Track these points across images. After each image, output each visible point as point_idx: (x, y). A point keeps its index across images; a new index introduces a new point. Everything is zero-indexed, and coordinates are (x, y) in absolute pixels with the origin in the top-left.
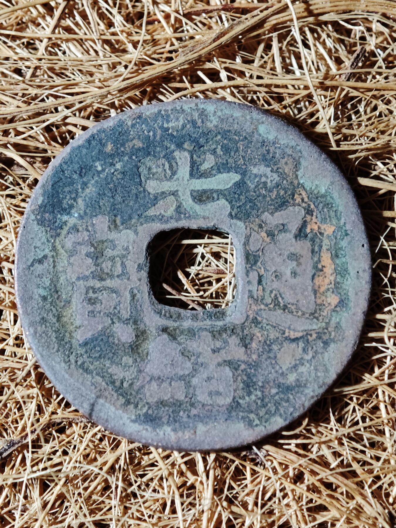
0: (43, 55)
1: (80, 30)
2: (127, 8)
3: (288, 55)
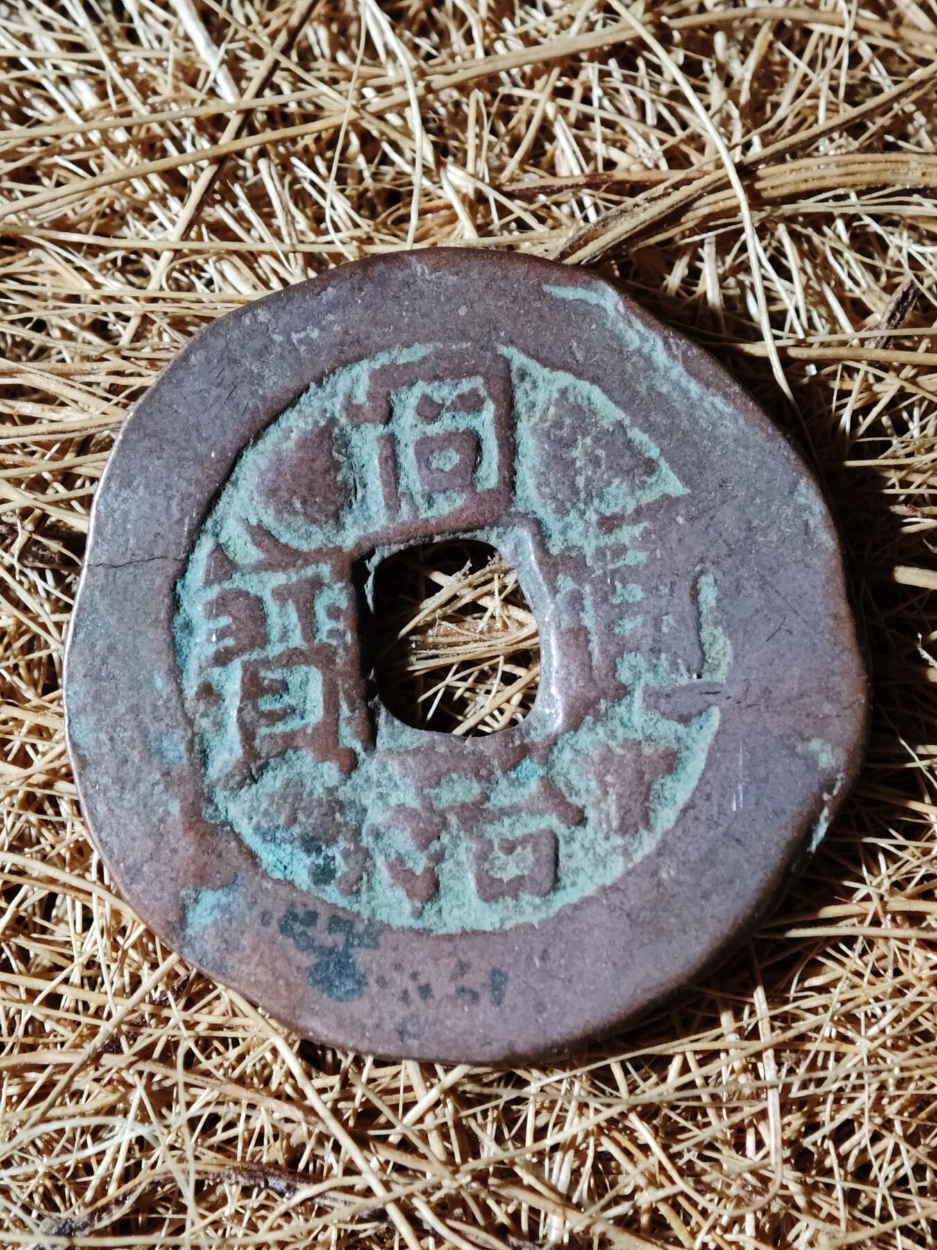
0: (161, 289)
1: (248, 231)
2: (361, 180)
3: (737, 292)
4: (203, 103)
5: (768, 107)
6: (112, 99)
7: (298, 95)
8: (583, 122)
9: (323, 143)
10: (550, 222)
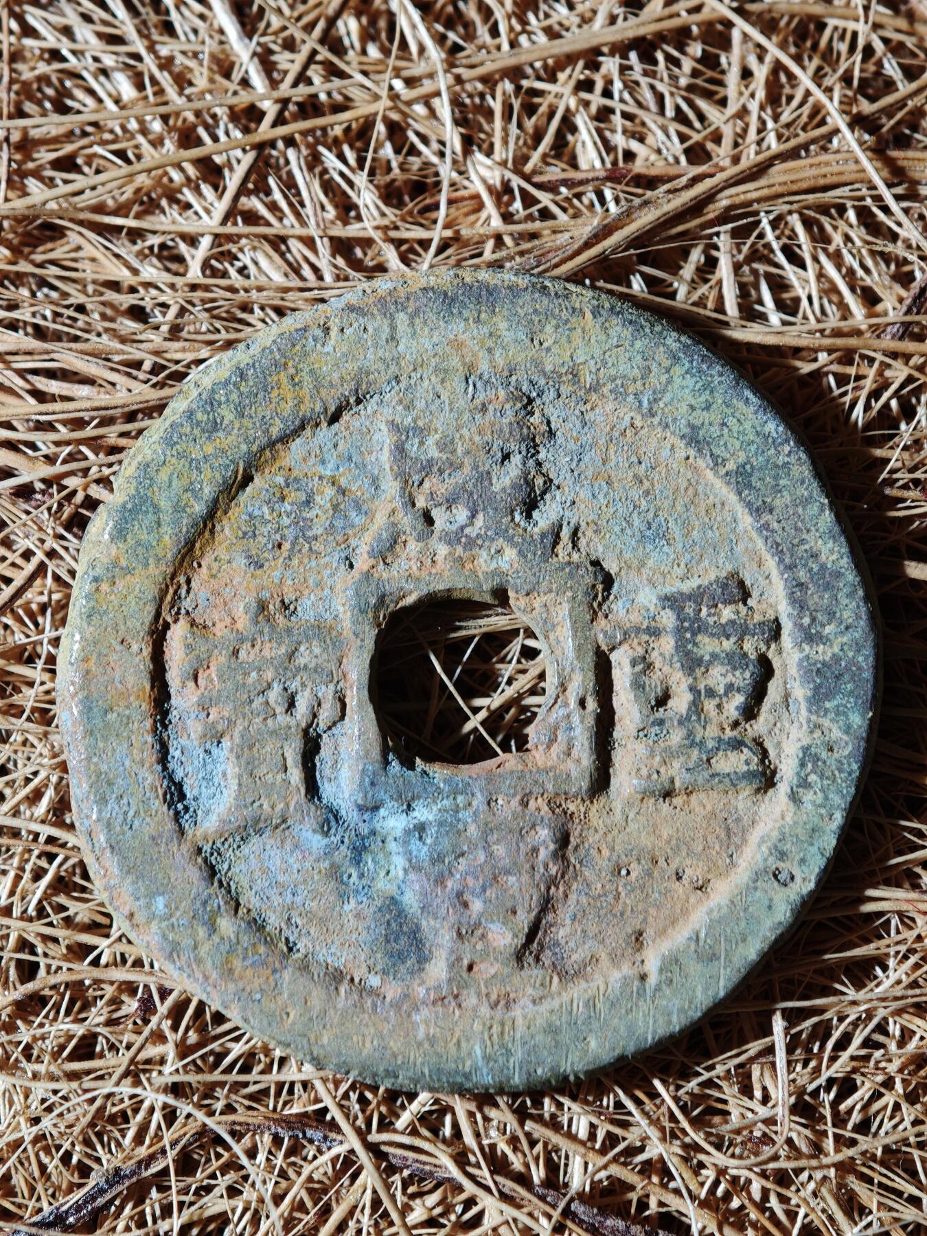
1: (281, 219)
2: (389, 169)
3: (752, 279)
4: (235, 93)
5: (784, 99)
6: (149, 91)
7: (328, 86)
8: (604, 115)
9: (353, 134)
10: (571, 211)
